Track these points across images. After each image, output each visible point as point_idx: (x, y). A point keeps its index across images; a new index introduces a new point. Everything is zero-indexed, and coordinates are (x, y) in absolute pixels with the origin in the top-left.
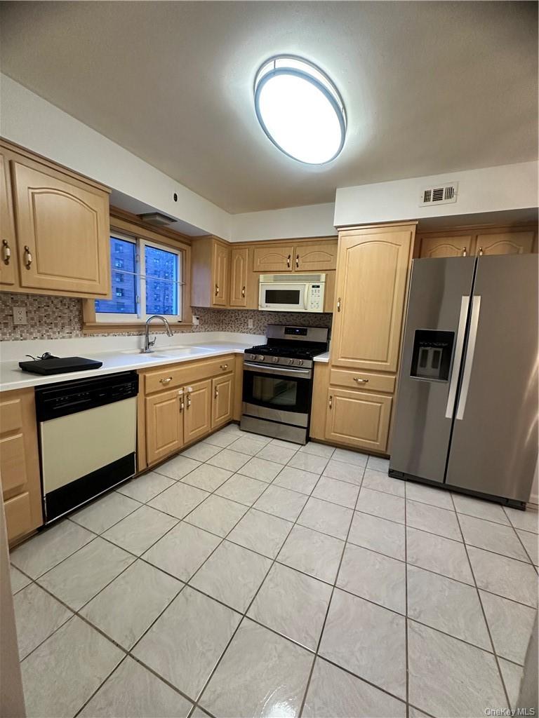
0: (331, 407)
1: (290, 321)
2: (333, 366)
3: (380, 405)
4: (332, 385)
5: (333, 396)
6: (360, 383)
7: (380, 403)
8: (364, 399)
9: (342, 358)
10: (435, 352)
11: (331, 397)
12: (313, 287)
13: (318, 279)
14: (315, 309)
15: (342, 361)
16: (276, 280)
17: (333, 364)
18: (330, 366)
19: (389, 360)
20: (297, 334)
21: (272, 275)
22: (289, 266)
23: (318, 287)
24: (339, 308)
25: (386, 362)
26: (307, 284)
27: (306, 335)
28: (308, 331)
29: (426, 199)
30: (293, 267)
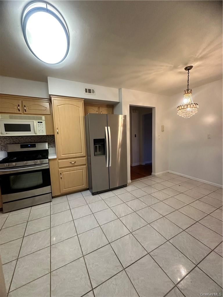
0: (61, 178)
1: (22, 141)
2: (59, 159)
3: (82, 170)
4: (60, 168)
5: (62, 173)
6: (73, 164)
7: (82, 169)
8: (76, 170)
9: (63, 155)
10: (99, 146)
11: (61, 174)
12: (38, 122)
13: (41, 119)
14: (41, 133)
15: (63, 156)
16: (11, 118)
17: (59, 158)
18: (57, 160)
19: (83, 152)
20: (30, 147)
21: (8, 115)
22: (19, 111)
23: (42, 122)
24: (58, 132)
25: (82, 153)
26: (35, 121)
27: (35, 147)
28: (36, 145)
29: (86, 92)
30: (23, 111)
